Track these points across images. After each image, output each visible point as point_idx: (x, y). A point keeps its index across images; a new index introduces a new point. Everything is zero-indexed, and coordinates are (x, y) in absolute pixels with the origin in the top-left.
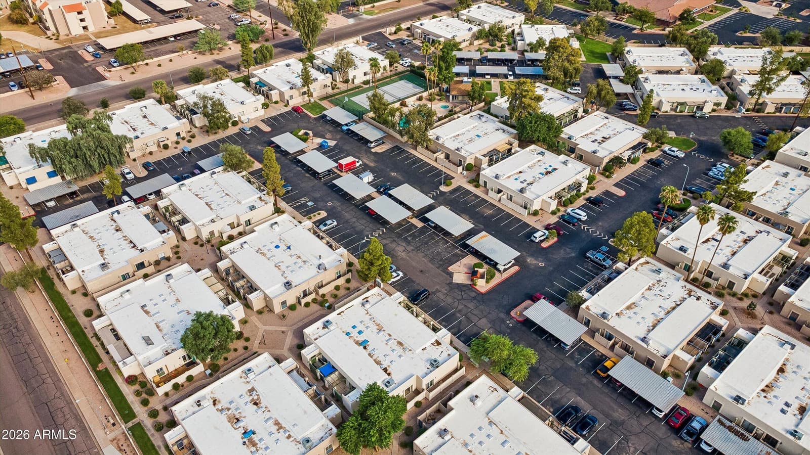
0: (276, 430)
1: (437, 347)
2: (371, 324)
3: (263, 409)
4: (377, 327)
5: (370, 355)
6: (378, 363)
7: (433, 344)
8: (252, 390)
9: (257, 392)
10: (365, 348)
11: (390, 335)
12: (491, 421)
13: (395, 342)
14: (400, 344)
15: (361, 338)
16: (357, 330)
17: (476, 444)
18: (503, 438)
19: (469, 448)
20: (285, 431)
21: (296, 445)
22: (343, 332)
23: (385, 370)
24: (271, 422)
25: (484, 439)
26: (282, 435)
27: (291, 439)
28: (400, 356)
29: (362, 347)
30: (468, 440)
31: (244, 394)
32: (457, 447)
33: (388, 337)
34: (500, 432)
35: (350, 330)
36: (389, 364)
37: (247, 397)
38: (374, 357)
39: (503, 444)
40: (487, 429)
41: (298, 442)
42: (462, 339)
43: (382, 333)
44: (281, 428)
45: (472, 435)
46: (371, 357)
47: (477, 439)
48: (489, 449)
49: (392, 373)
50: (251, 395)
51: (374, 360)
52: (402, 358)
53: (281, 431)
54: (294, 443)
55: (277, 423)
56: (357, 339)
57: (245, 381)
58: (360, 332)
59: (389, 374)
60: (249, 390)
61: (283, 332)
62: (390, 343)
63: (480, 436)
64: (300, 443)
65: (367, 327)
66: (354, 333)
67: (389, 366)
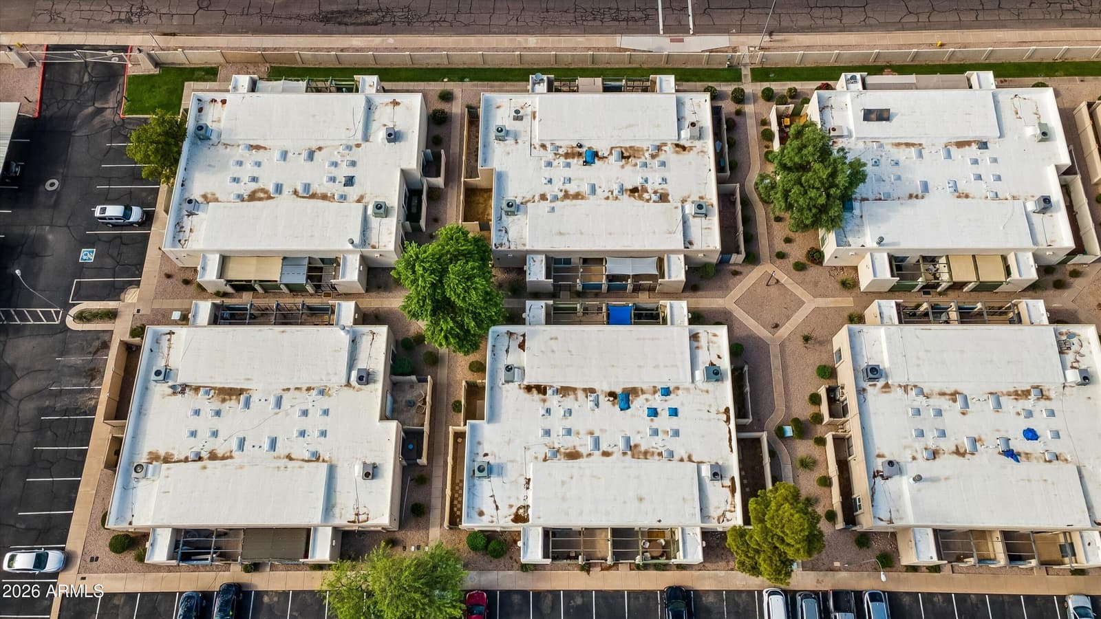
0: (568, 189)
1: (514, 510)
2: (656, 443)
3: (615, 193)
4: (643, 449)
5: (592, 391)
6: (564, 391)
7: (526, 507)
8: (663, 198)
9: (654, 202)
10: (612, 394)
11: (606, 454)
12: (318, 459)
13: (583, 451)
14: (573, 455)
15: (638, 404)
16: (664, 414)
17: (309, 406)
18: (281, 449)
19: (314, 393)
20: (556, 198)
21: (524, 198)
22: (678, 388)
23: (542, 390)
24: (585, 189)
25: (304, 423)
26: (555, 189)
27: (537, 198)
28: (547, 433)
29: (618, 391)
30: (324, 402)
31: (664, 186)
32: (328, 374)
33: (604, 447)
34: (293, 456)
35: (673, 401)
36: (547, 405)
37: (657, 187)
38: (581, 395)
39: (273, 444)
40: (314, 443)
41: (527, 202)
42: (516, 599)
43: (622, 445)
44: (567, 196)
45: (326, 412)
46: (585, 390)
47: (315, 413)
48: (287, 414)
49: (528, 396)
50: (655, 192)
51: (574, 390)
52: (541, 432)
53: (561, 195)
54: (529, 197)
55: (577, 196)
56: (642, 397)
57: (690, 200)
58: (654, 413)
59: (529, 389)
60: (668, 195)
61: (776, 326)
62: (589, 441)
63: (315, 422)
64: (522, 203)
65: (655, 432)
66: (657, 401)
67: (544, 401)
